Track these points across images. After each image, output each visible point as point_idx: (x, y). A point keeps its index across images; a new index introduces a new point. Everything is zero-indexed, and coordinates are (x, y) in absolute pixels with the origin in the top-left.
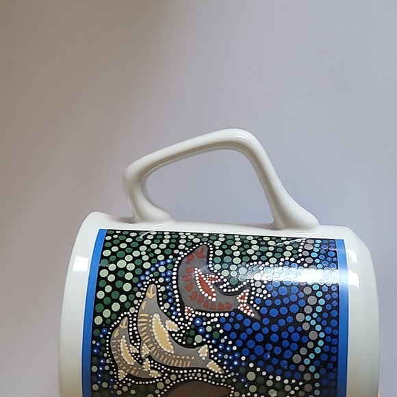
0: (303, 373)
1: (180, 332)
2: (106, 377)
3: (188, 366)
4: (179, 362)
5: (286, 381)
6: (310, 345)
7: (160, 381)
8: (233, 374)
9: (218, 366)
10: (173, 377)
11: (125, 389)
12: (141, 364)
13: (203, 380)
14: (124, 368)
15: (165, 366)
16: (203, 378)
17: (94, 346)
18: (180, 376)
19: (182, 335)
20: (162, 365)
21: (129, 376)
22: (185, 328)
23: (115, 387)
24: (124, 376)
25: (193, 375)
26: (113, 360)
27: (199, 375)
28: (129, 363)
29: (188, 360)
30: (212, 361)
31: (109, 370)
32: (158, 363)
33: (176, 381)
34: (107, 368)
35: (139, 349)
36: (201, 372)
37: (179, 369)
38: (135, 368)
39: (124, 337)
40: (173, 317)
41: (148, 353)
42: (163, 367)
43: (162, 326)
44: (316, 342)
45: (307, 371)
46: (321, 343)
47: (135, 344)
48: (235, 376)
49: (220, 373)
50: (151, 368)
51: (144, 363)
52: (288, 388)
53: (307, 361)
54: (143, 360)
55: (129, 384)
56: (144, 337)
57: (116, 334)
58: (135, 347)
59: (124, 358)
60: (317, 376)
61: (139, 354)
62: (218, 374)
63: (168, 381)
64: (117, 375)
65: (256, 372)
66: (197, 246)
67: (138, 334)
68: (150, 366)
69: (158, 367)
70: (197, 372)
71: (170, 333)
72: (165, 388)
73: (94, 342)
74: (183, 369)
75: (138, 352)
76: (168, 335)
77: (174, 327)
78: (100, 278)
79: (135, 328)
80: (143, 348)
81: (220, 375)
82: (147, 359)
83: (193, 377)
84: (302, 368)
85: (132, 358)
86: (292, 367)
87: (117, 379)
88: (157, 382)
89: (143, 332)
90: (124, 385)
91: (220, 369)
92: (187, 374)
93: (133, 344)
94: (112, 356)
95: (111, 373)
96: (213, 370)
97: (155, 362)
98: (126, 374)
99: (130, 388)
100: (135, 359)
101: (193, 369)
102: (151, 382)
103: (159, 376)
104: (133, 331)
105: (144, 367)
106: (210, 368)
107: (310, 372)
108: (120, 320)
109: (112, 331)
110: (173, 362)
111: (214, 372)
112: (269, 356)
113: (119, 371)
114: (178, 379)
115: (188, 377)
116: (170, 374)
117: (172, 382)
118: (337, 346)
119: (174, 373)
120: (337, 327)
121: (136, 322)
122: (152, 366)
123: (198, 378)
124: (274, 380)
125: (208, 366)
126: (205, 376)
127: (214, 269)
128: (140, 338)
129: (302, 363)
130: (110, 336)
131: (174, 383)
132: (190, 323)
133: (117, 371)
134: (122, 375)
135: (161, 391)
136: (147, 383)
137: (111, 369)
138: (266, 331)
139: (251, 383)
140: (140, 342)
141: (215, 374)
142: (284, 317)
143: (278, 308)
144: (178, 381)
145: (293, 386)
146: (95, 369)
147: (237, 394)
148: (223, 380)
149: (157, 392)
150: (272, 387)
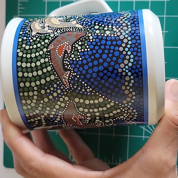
2: (26, 35)
3: (66, 27)
4: (62, 26)
5: (114, 27)
7: (52, 34)
8: (88, 27)
9: (80, 25)
11: (35, 39)
12: (44, 29)
13: (73, 31)
14: (35, 31)
18: (62, 31)
19: (64, 20)
23: (30, 38)
25: (68, 29)
28: (38, 29)
30: (78, 24)
34: (27, 32)
36: (72, 28)
38: (41, 30)
39: (37, 23)
43: (56, 19)
55: (37, 36)
57: (34, 23)
63: (56, 33)
65: (99, 26)
68: (48, 29)
69: (52, 29)
70: (70, 28)
72: (54, 36)
73: (23, 25)
75: (43, 26)
76: (58, 21)
80: (46, 24)
81: (81, 28)
84: (121, 22)
88: (50, 34)
90: (34, 37)
92: (66, 29)
95: (29, 33)
97: (50, 27)
98: (36, 33)
99: (37, 38)
103: (52, 31)
110: (59, 26)
115: (66, 31)
117: (58, 33)
119: (59, 30)
124: (108, 27)
125: (76, 26)
126: (74, 29)
135: (52, 37)
136: (46, 35)
141: (79, 28)
145: (117, 29)
146: (21, 33)
147: (90, 35)
148: (83, 30)
149: (50, 38)
150: (107, 30)
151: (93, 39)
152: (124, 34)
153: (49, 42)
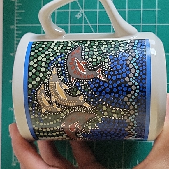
0: (129, 106)
1: (69, 89)
2: (36, 112)
3: (74, 105)
4: (70, 104)
5: (121, 110)
6: (132, 92)
7: (61, 113)
8: (96, 108)
9: (88, 104)
10: (68, 111)
11: (46, 117)
12: (52, 105)
14: (44, 107)
15: (63, 106)
16: (82, 110)
17: (29, 98)
18: (71, 110)
19: (70, 91)
20: (62, 105)
21: (47, 111)
22: (71, 87)
23: (41, 116)
24: (45, 111)
25: (77, 109)
26: (39, 104)
27: (80, 109)
28: (46, 105)
29: (74, 102)
30: (86, 102)
31: (37, 109)
32: (60, 105)
33: (69, 112)
34: (36, 108)
35: (50, 99)
36: (81, 108)
37: (70, 107)
38: (49, 107)
39: (43, 93)
40: (66, 83)
41: (55, 100)
42: (62, 106)
43: (61, 87)
44: (135, 91)
45: (131, 104)
46: (138, 91)
47: (49, 96)
48: (97, 109)
49: (90, 107)
50: (57, 107)
51: (54, 105)
52: (122, 113)
53: (131, 100)
54: (53, 104)
55: (47, 115)
56: (52, 93)
57: (39, 92)
58: (49, 97)
59: (44, 103)
60: (136, 107)
61: (51, 101)
62: (89, 108)
63: (65, 113)
64: (41, 111)
65: (106, 106)
66: (76, 47)
67: (49, 92)
68: (56, 106)
69: (60, 106)
70: (79, 108)
71: (65, 90)
72: (64, 115)
73: (29, 96)
74: (72, 107)
75: (50, 100)
76: (63, 91)
77: (67, 88)
78: (29, 66)
79: (48, 89)
80: (52, 98)
82: (55, 103)
83: (77, 110)
84: (129, 103)
85: (48, 103)
86: (124, 103)
87: (42, 112)
89: (52, 90)
90: (45, 115)
91: (89, 106)
92: (74, 109)
93: (47, 96)
94: (38, 103)
95: (39, 110)
96: (86, 106)
98: (46, 110)
99: (48, 117)
100: (49, 103)
101: (76, 106)
102: (57, 113)
103: (61, 110)
104: (47, 90)
105: (53, 106)
106: (85, 106)
107: (133, 105)
108: (41, 86)
109: (37, 91)
110: (67, 103)
111: (87, 107)
112: (112, 99)
113: (42, 109)
114: (70, 111)
115: (75, 110)
116: (66, 109)
117: (67, 113)
118: (145, 92)
119: (68, 109)
120: (145, 83)
121: (48, 86)
122: (57, 106)
123: (79, 110)
124: (115, 109)
125: (83, 105)
126: (83, 109)
127: (85, 58)
128: (50, 93)
129: (129, 101)
130: (36, 93)
131: (68, 113)
132: (74, 85)
133: (41, 109)
134: (43, 111)
135: (62, 117)
137: (38, 108)
138: (111, 87)
139: (104, 111)
140: (51, 95)
142: (119, 80)
143: (116, 75)
144: (70, 112)
145: (125, 112)
146: (31, 109)
147: (98, 117)
148: (91, 111)
149: (61, 117)
150: (115, 113)
151: (101, 121)
152: (130, 118)
153: (60, 121)
